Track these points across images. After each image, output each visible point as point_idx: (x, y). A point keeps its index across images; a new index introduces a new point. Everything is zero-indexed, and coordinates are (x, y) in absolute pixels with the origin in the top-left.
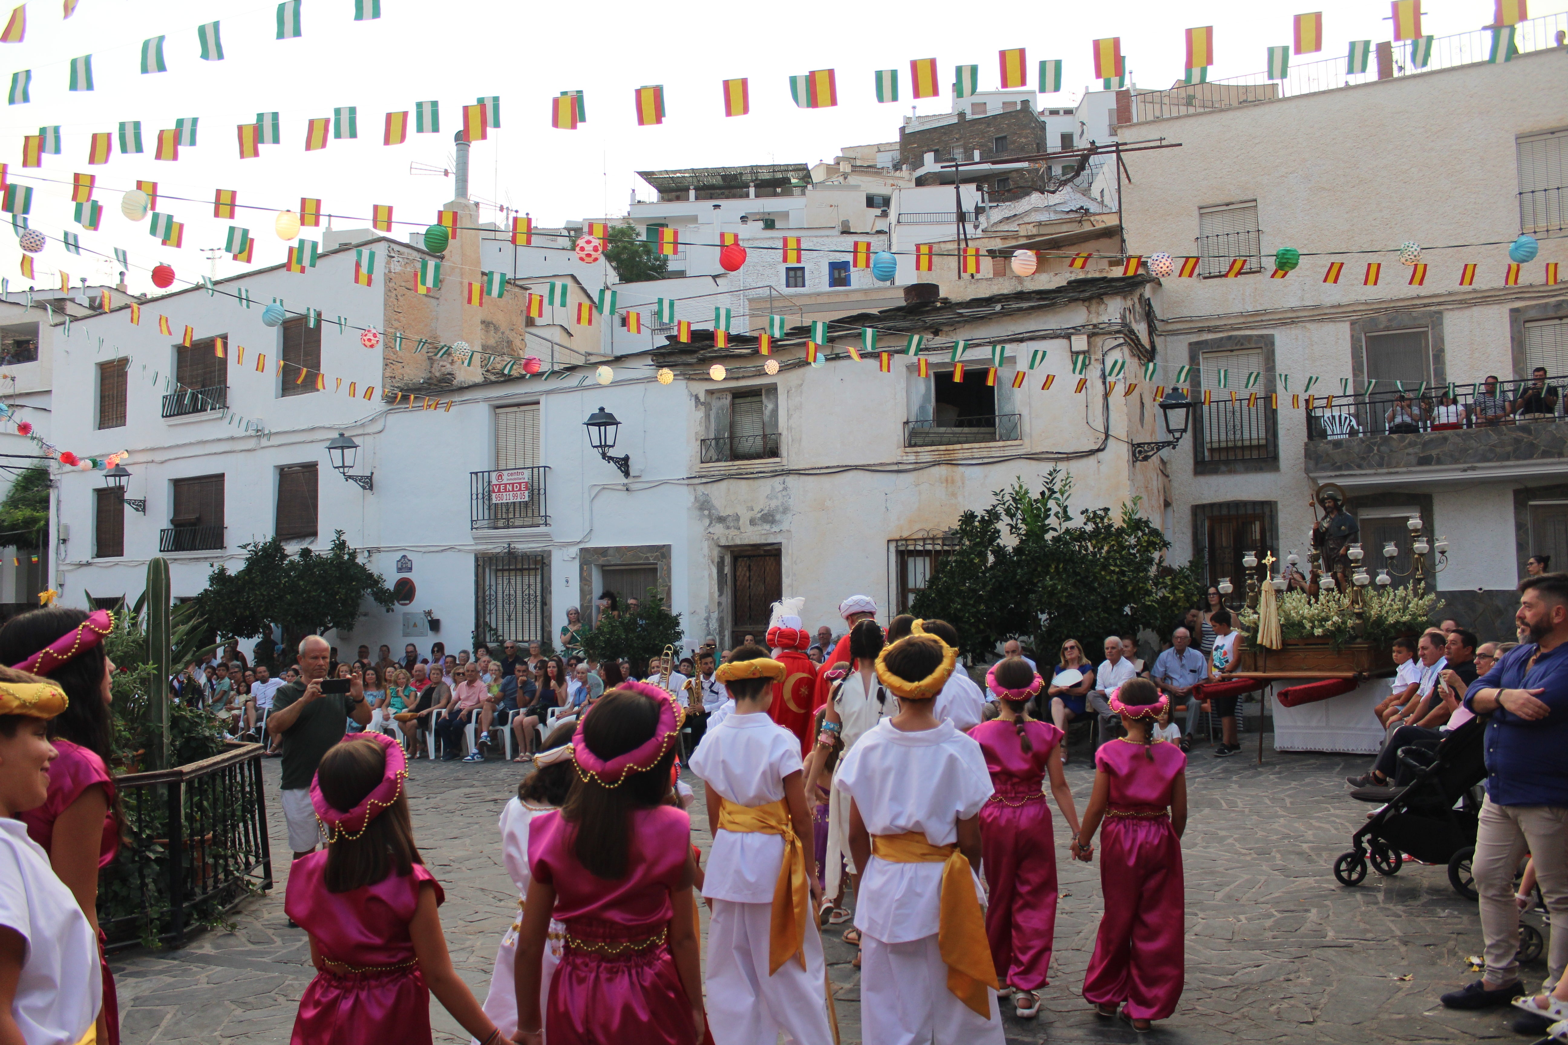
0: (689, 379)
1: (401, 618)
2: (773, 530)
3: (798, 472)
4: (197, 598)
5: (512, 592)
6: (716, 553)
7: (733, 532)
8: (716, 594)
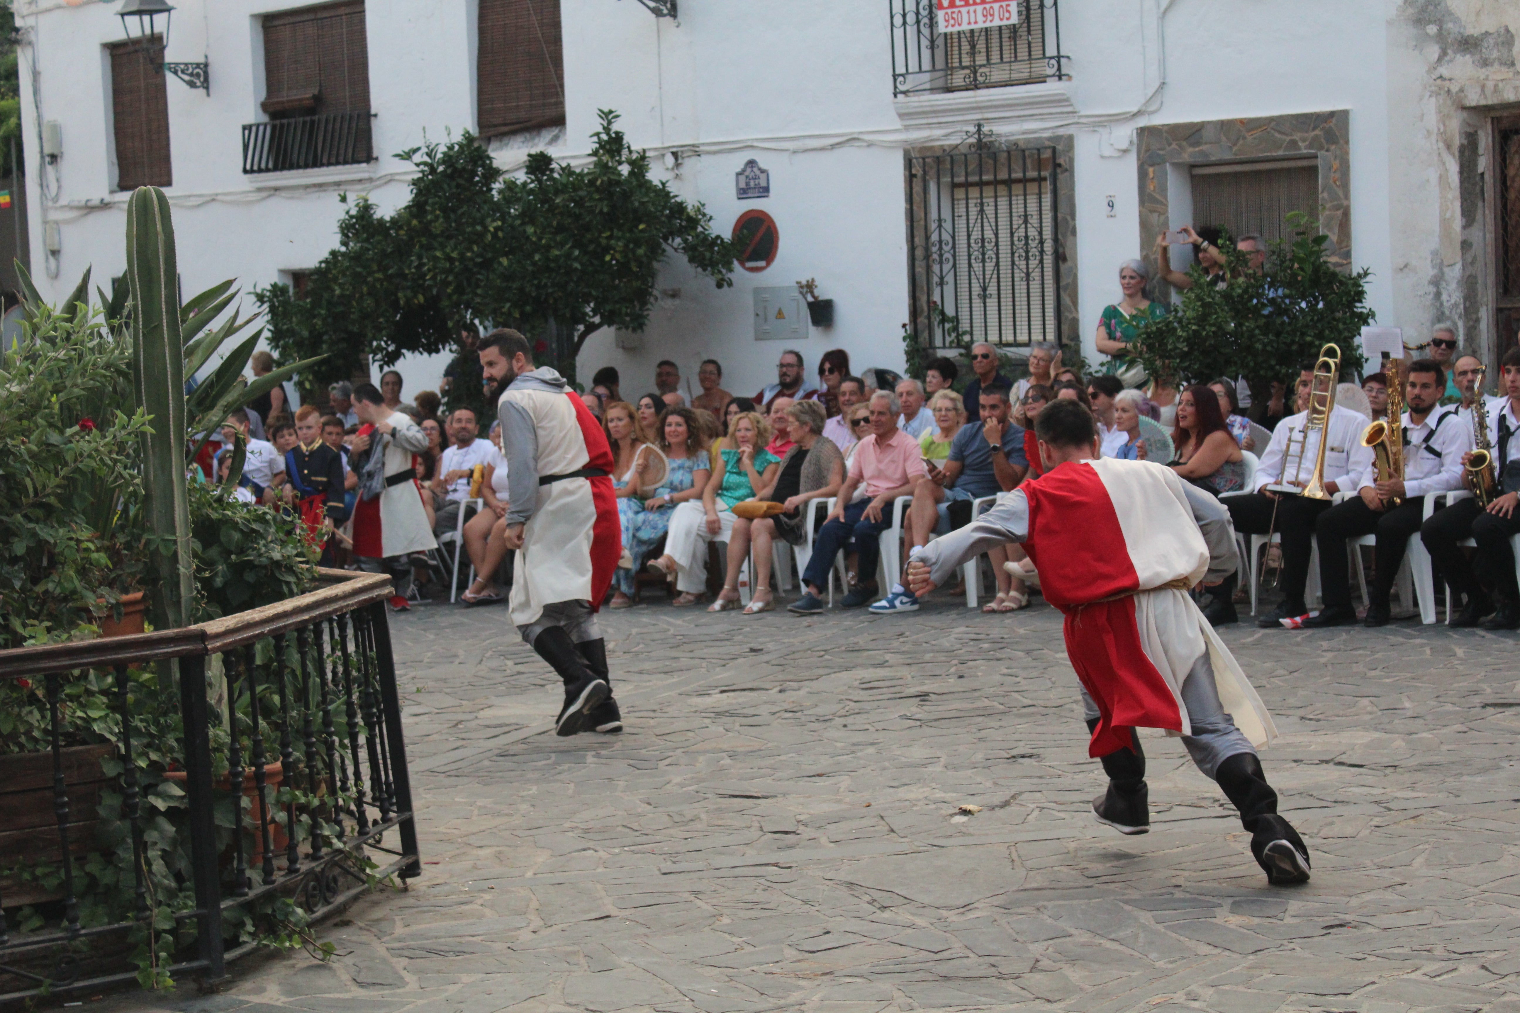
1: (749, 300)
4: (317, 271)
5: (989, 234)
6: (1456, 125)
7: (1496, 74)
8: (1458, 222)
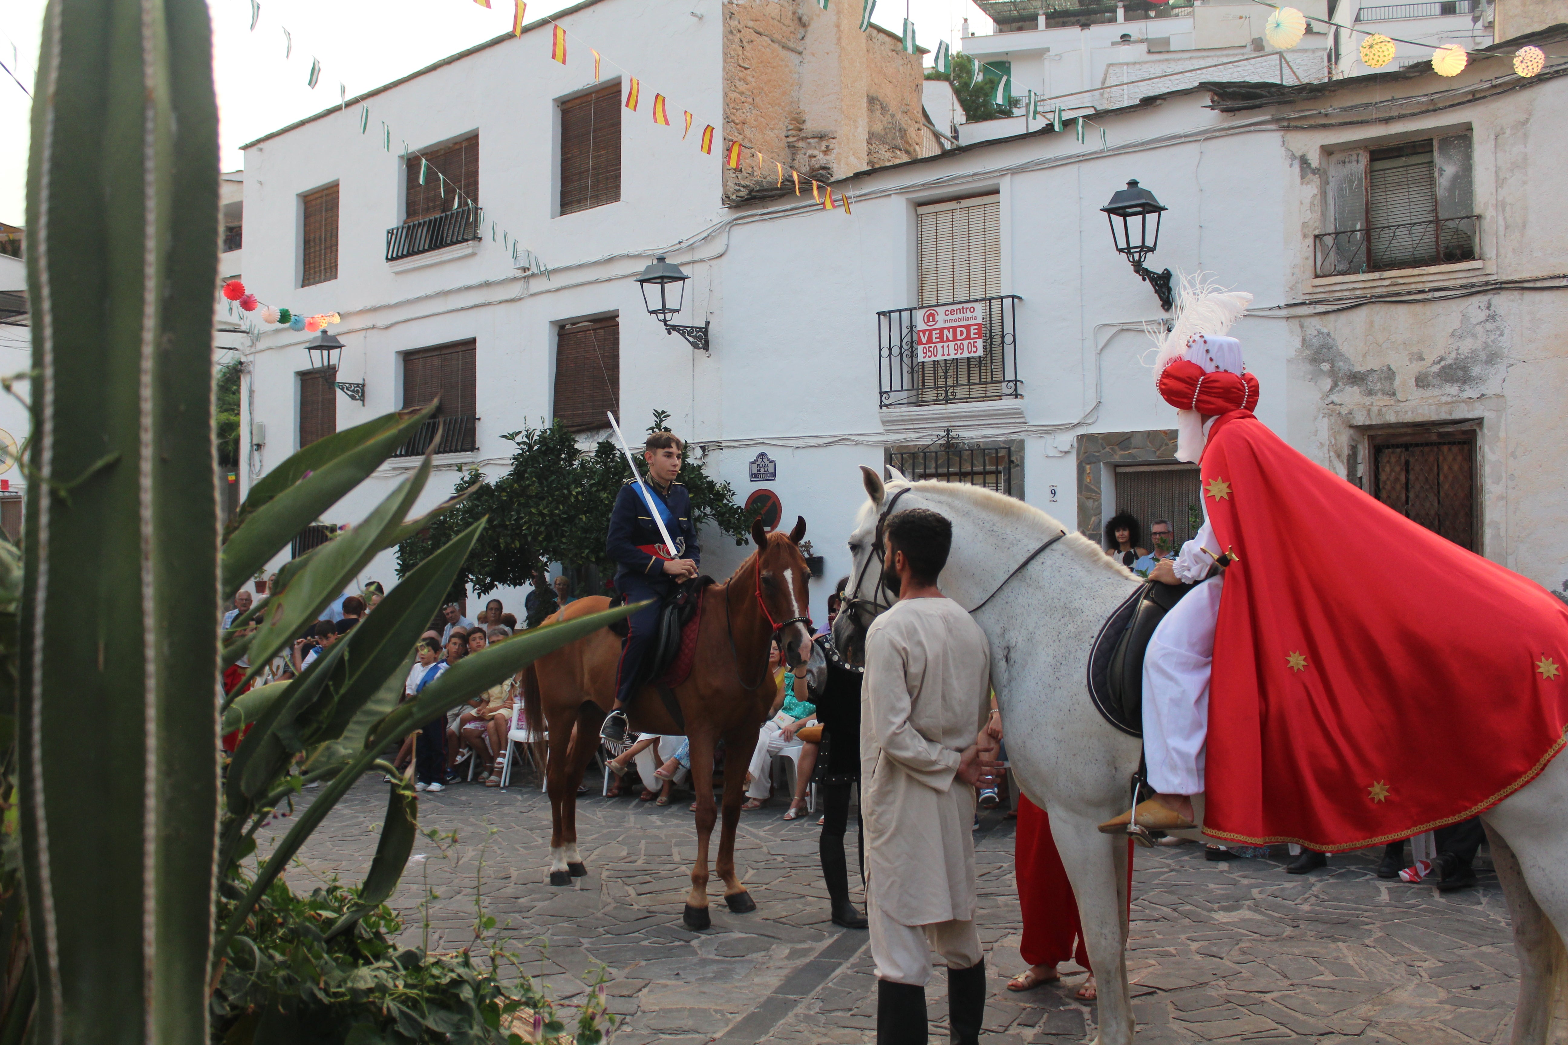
0: (1287, 128)
2: (1465, 395)
3: (1519, 286)
6: (1344, 439)
7: (1379, 401)
